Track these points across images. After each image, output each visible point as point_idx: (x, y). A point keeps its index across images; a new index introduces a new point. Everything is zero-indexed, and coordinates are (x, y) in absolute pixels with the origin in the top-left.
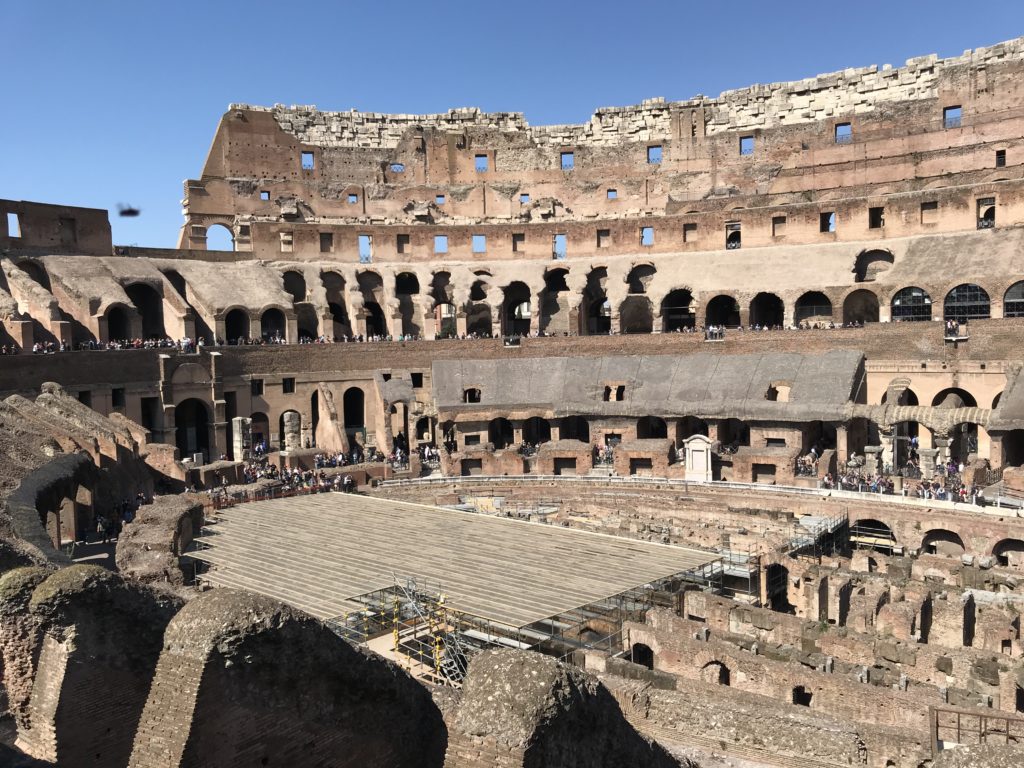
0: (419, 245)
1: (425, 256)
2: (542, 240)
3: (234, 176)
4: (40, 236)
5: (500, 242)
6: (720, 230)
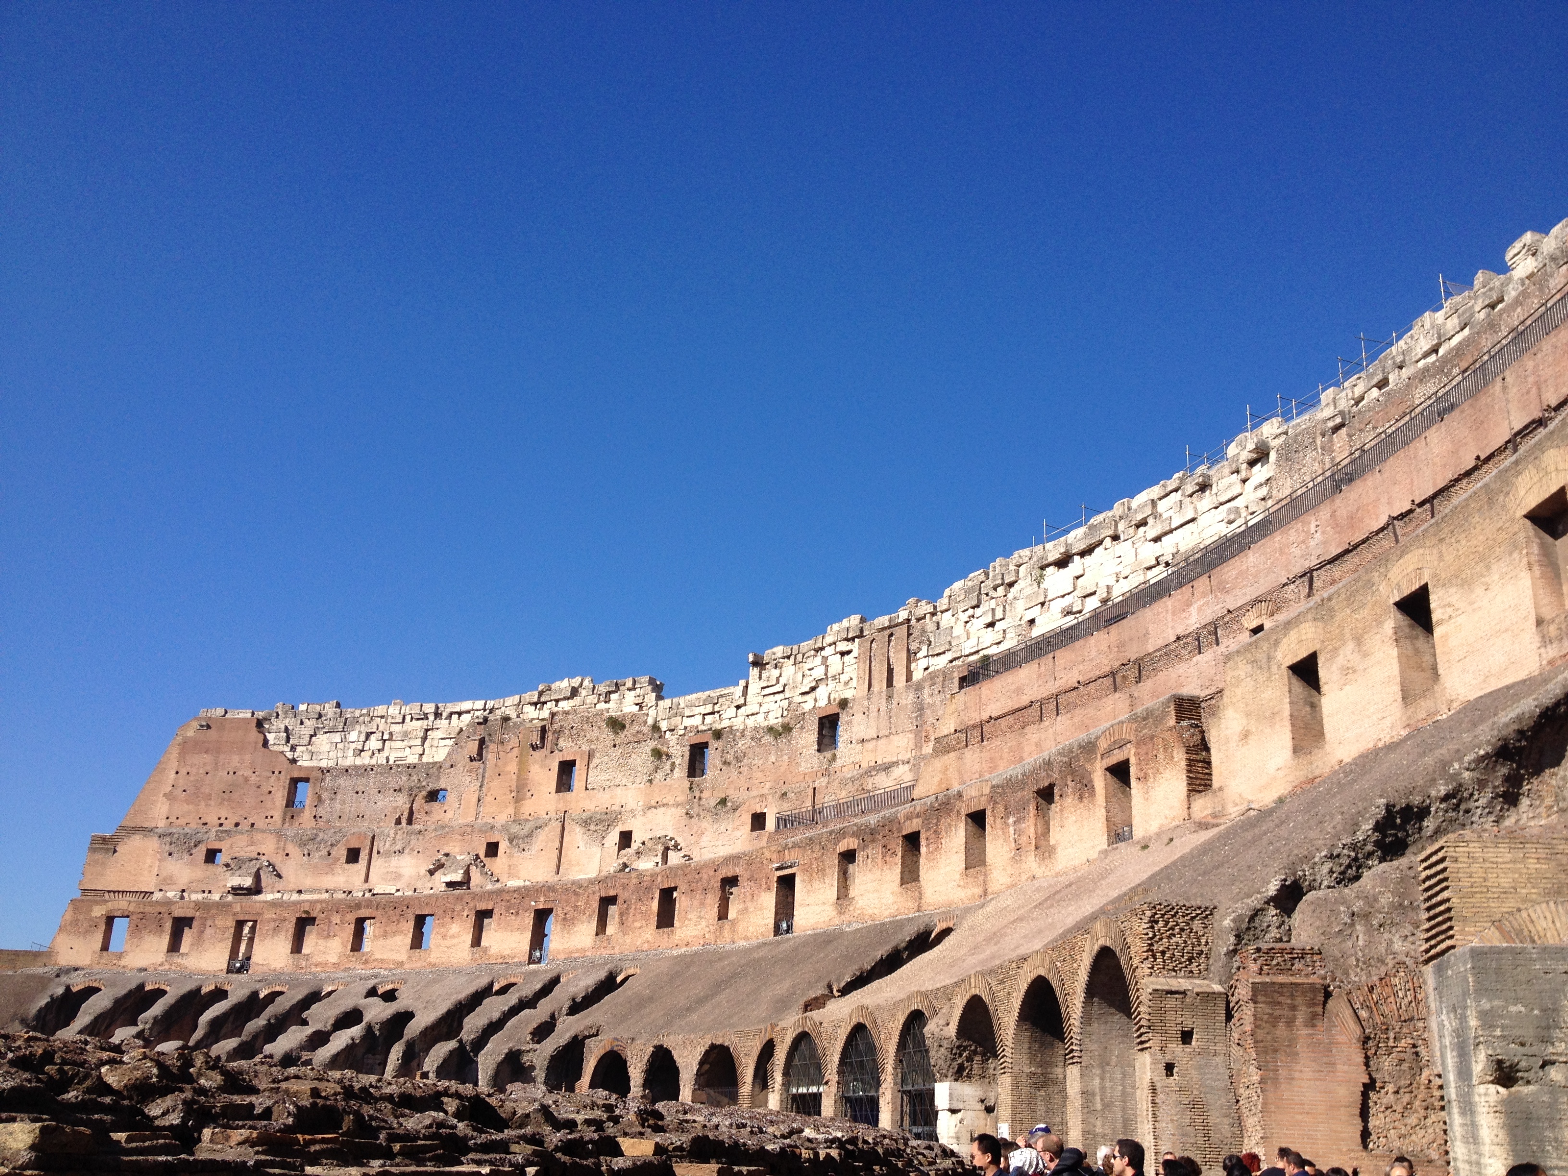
0: (328, 936)
1: (333, 958)
2: (514, 922)
5: (455, 928)
6: (768, 888)
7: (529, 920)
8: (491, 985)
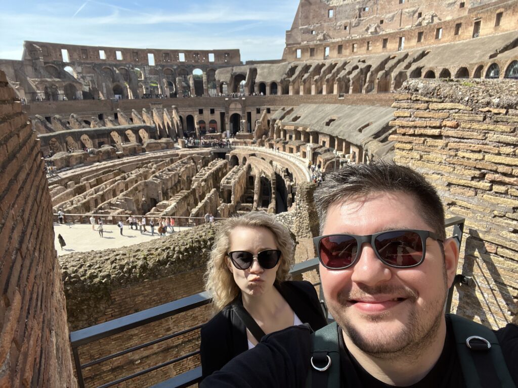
0: (347, 49)
1: (348, 54)
2: (395, 41)
3: (302, 26)
4: (219, 60)
5: (378, 44)
6: (471, 25)
7: (398, 40)
8: (389, 57)
